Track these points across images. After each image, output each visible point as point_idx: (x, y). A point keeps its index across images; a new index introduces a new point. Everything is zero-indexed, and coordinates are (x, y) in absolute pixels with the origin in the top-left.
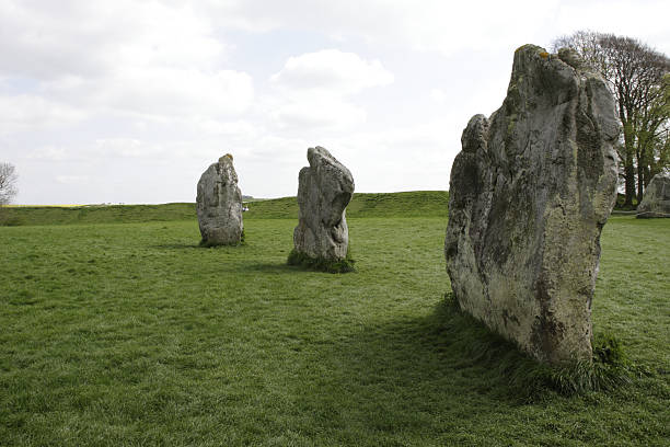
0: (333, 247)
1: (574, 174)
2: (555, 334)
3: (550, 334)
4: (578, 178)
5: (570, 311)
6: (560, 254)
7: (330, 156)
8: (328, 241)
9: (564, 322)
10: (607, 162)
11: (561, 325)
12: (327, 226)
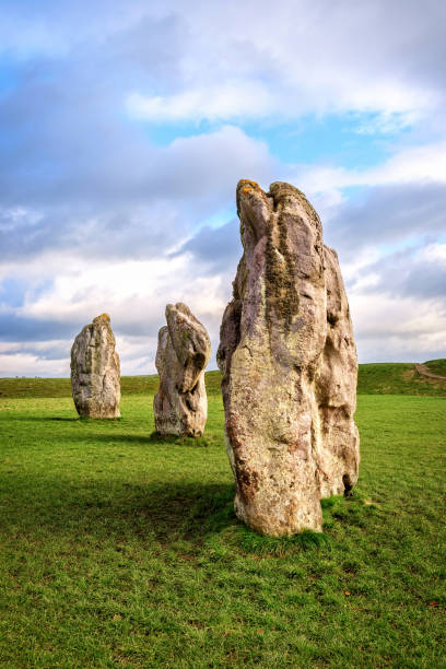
0: (186, 416)
1: (262, 313)
2: (248, 484)
3: (244, 485)
4: (267, 317)
5: (267, 459)
6: (248, 398)
7: (188, 313)
8: (181, 409)
9: (259, 471)
10: (303, 301)
11: (255, 474)
12: (180, 392)
